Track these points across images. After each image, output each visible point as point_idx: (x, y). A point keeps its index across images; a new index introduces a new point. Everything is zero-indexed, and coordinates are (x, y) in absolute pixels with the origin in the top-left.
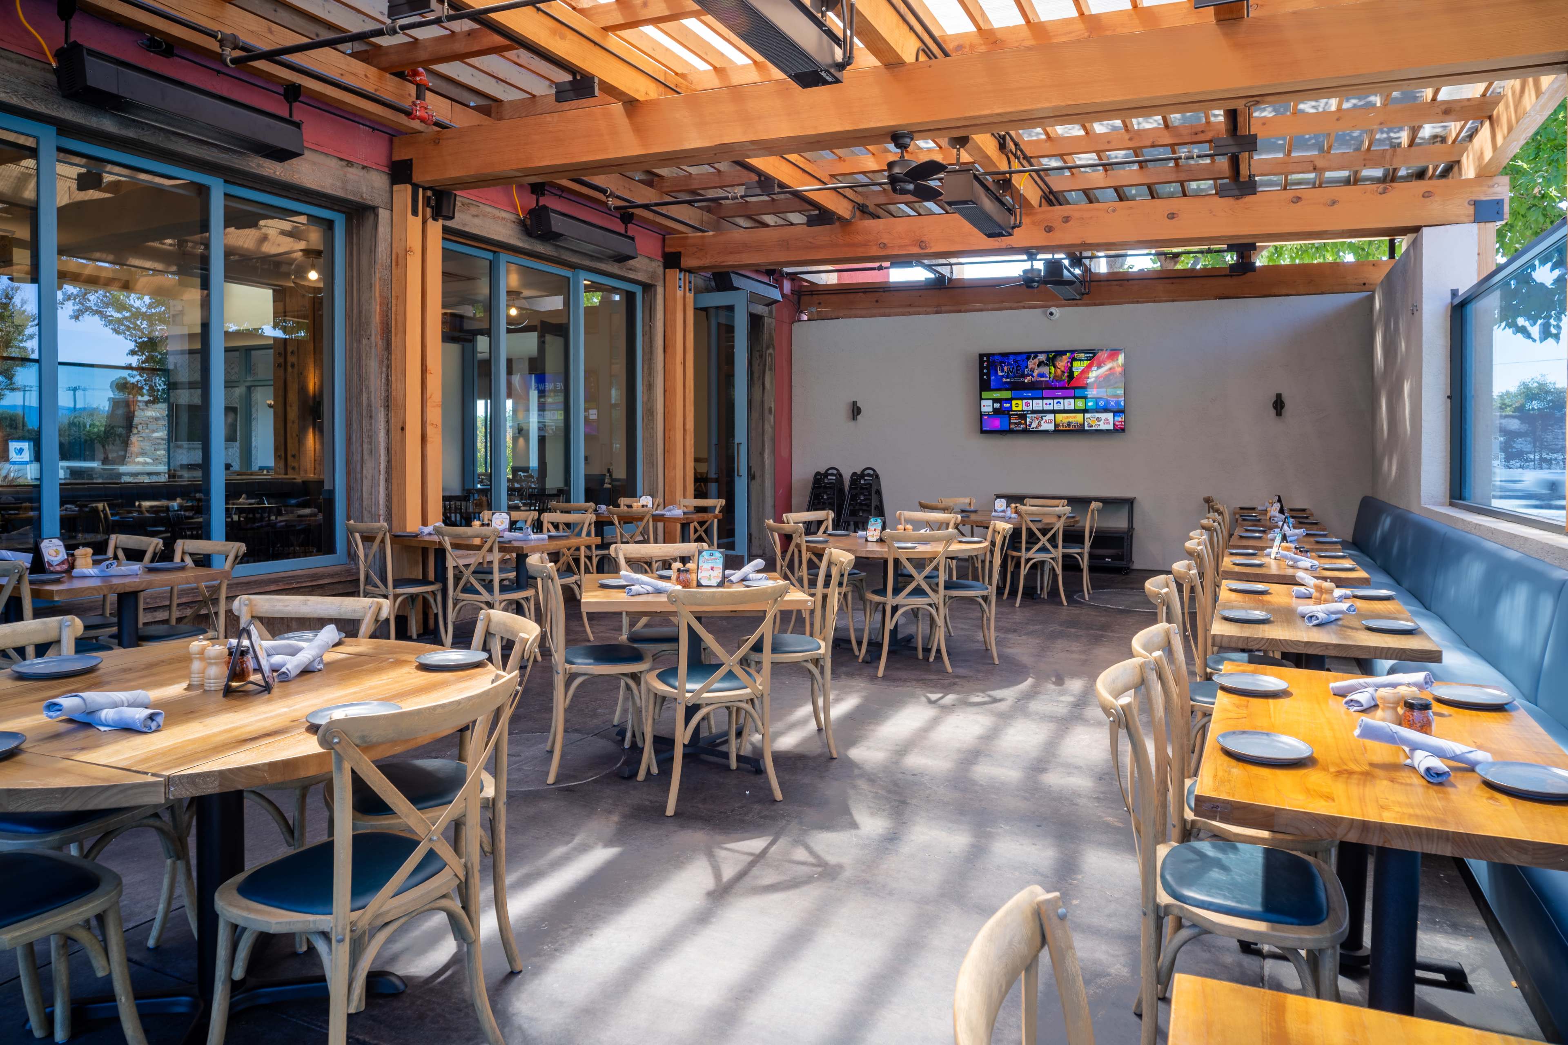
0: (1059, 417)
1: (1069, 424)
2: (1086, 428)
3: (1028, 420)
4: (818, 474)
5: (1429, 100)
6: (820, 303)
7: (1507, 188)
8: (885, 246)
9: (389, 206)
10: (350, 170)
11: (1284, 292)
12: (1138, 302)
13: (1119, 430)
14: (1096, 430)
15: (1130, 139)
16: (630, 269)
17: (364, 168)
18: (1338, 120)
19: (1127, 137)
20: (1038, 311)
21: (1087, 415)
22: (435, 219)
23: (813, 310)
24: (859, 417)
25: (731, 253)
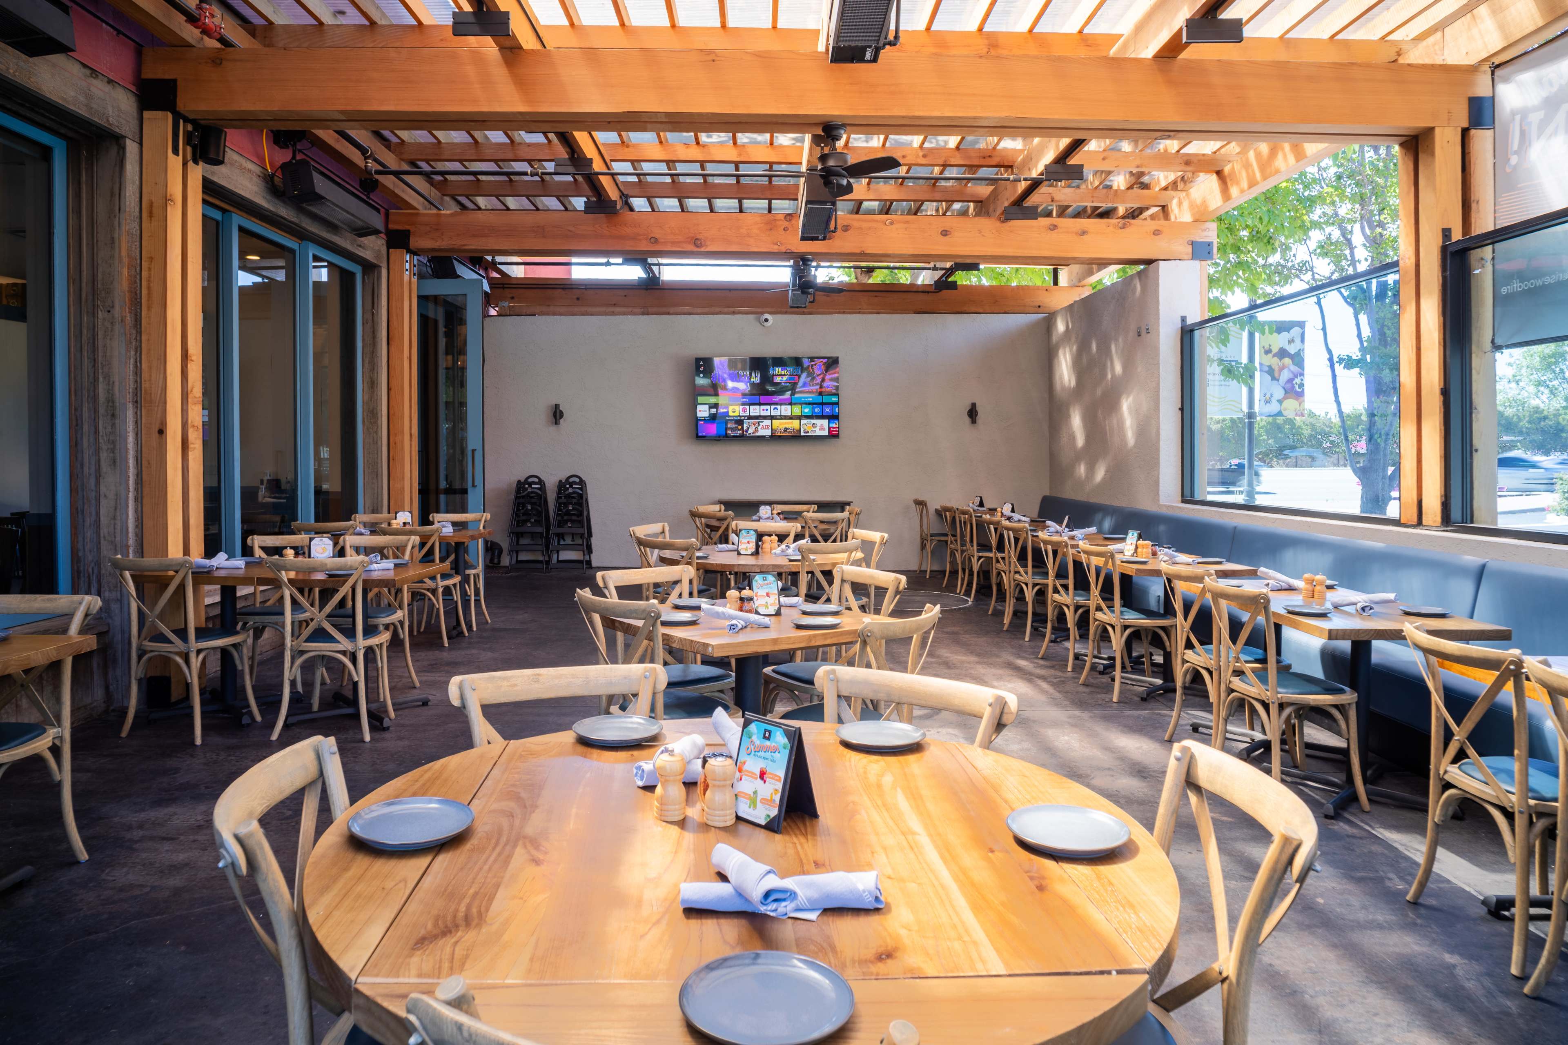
0: (776, 423)
1: (786, 430)
2: (802, 434)
3: (745, 426)
4: (519, 481)
5: (1174, 151)
6: (512, 298)
7: (1215, 233)
8: (656, 241)
9: (137, 139)
10: (95, 82)
11: (973, 310)
12: (844, 313)
13: (833, 435)
14: (811, 436)
15: (924, 156)
16: (360, 246)
17: (110, 81)
18: (1104, 159)
19: (921, 154)
20: (752, 316)
21: (803, 422)
22: (196, 162)
23: (506, 304)
24: (561, 421)
25: (474, 236)
